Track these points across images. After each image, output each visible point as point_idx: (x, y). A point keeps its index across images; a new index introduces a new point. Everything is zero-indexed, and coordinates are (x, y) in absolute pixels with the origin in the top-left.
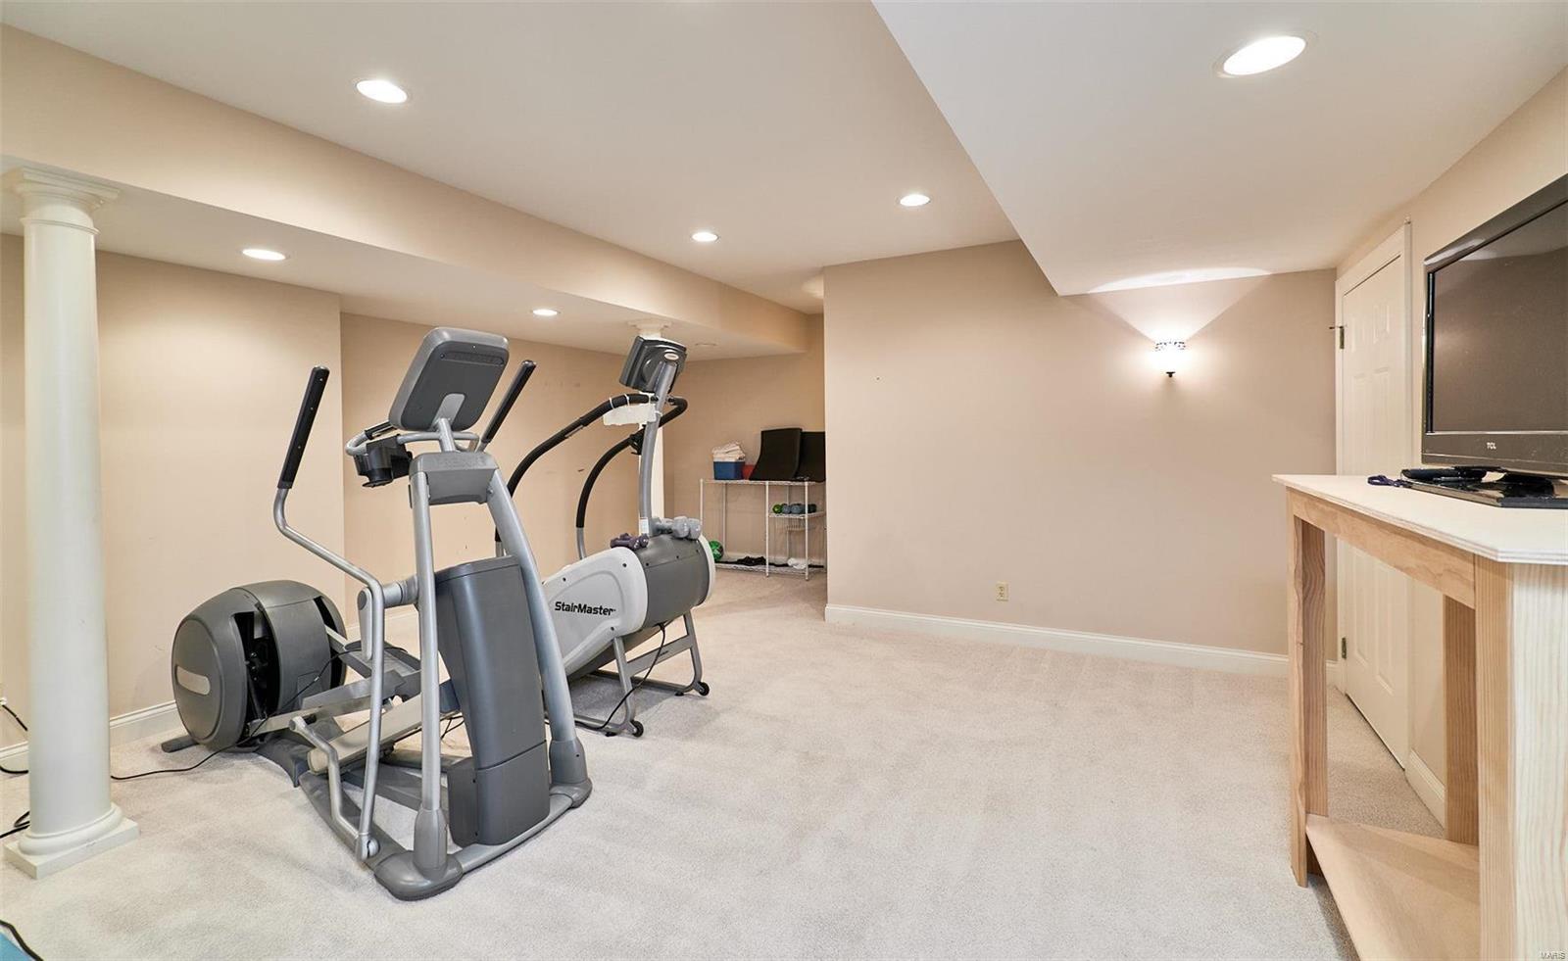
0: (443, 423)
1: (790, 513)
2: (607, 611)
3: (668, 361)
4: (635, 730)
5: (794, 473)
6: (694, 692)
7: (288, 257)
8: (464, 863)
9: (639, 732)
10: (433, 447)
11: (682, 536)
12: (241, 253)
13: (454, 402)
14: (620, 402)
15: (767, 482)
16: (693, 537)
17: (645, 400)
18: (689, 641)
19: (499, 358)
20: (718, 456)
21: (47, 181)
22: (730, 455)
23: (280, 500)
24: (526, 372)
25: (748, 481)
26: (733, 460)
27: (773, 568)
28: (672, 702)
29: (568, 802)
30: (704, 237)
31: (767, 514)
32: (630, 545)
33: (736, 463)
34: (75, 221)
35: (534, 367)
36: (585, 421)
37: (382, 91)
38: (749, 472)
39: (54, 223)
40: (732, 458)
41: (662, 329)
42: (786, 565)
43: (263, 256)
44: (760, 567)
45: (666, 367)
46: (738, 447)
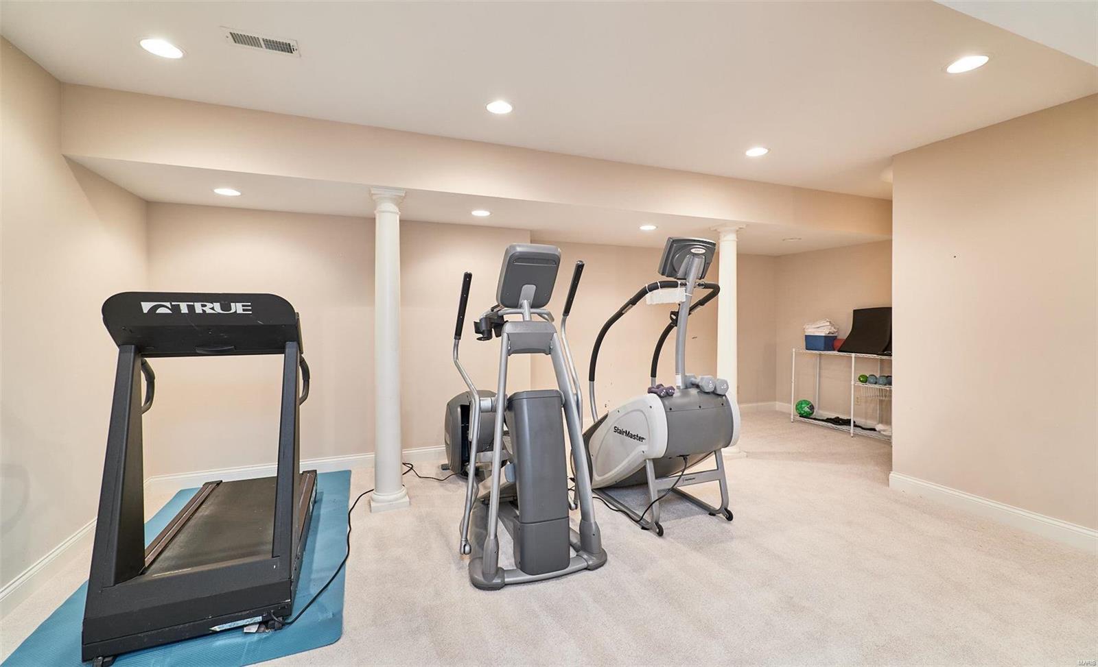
0: (526, 303)
1: (876, 383)
2: (641, 439)
3: (695, 255)
4: (657, 530)
5: (884, 348)
6: (721, 515)
7: (491, 213)
8: (508, 577)
9: (660, 533)
10: (519, 318)
11: (707, 391)
12: (471, 213)
13: (529, 290)
14: (653, 287)
15: (853, 355)
16: (719, 392)
17: (674, 285)
18: (718, 473)
19: (554, 261)
20: (810, 330)
21: (379, 192)
22: (818, 330)
23: (456, 346)
24: (579, 269)
25: (836, 353)
26: (823, 335)
27: (859, 431)
28: (704, 518)
29: (584, 565)
30: (756, 152)
31: (853, 383)
32: (659, 393)
33: (825, 337)
34: (392, 210)
35: (583, 265)
36: (633, 302)
37: (500, 107)
38: (838, 345)
39: (384, 212)
40: (823, 332)
41: (737, 231)
42: (874, 430)
43: (481, 214)
44: (844, 427)
45: (693, 259)
46: (828, 324)
